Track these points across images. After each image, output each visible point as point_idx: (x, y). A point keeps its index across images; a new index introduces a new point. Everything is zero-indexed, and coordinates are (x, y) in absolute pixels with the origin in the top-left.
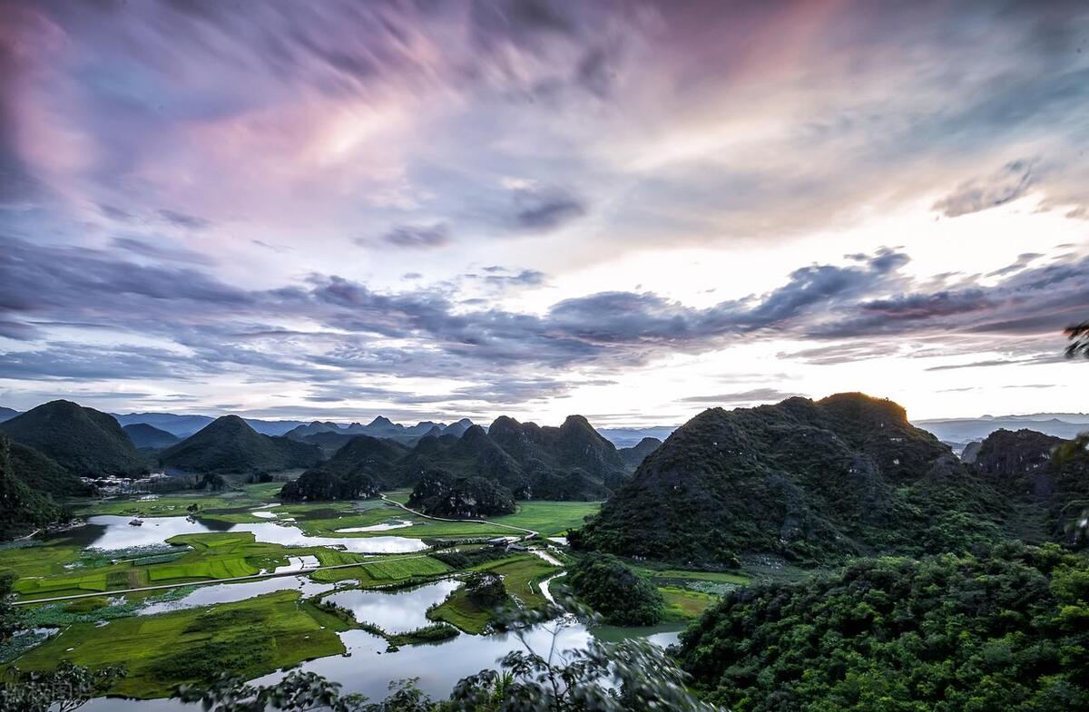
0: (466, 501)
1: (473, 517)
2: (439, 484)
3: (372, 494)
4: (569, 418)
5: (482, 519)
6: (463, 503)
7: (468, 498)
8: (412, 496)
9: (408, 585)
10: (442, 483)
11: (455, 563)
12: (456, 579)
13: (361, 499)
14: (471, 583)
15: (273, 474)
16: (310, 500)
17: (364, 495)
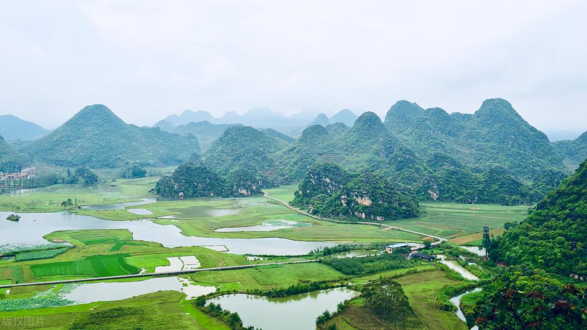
0: (359, 200)
1: (368, 218)
2: (328, 180)
3: (252, 191)
4: (487, 103)
5: (379, 222)
6: (357, 203)
7: (362, 197)
8: (296, 193)
9: (295, 292)
10: (331, 179)
11: (349, 270)
12: (349, 288)
13: (242, 195)
14: (367, 293)
15: (148, 169)
16: (186, 197)
17: (244, 192)
